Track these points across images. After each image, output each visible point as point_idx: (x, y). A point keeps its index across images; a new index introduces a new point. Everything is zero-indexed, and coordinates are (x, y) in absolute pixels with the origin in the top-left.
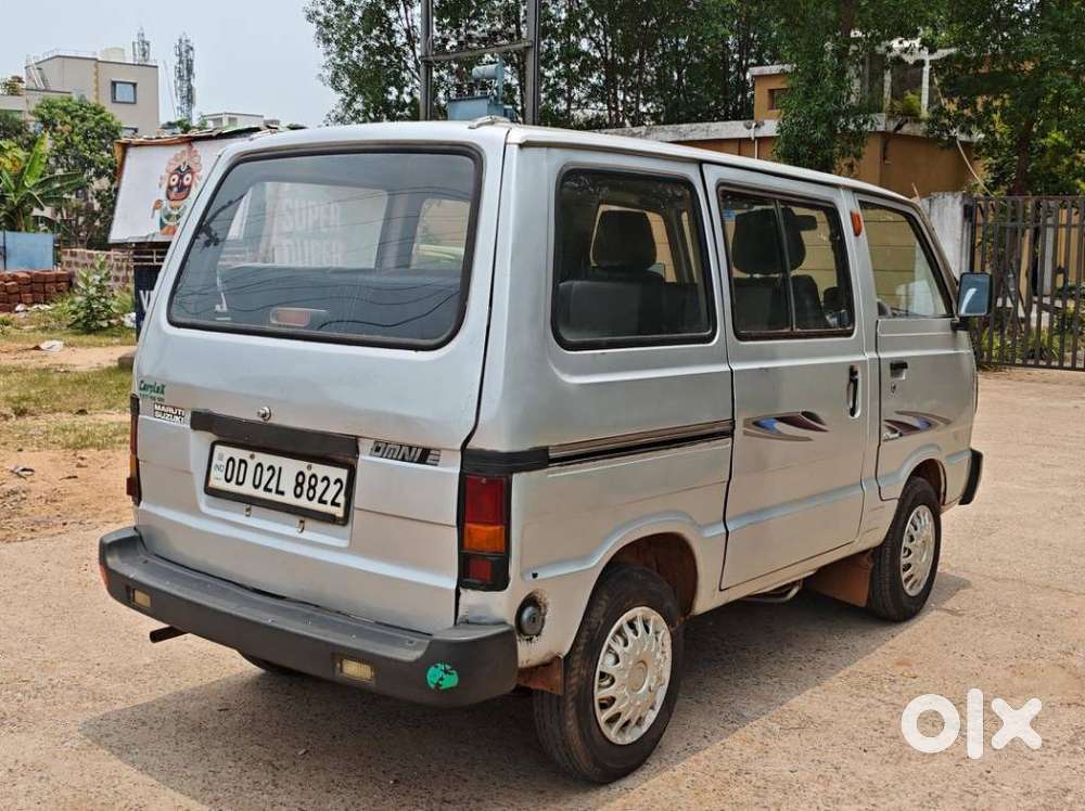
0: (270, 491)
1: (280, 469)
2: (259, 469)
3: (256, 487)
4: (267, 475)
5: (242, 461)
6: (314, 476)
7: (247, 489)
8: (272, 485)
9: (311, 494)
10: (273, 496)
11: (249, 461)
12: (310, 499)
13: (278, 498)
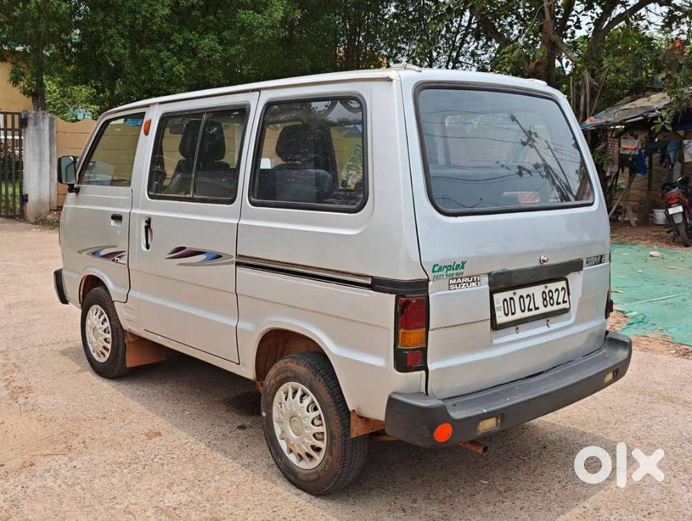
0: (531, 310)
1: (533, 294)
2: (522, 299)
3: (523, 311)
4: (527, 301)
5: (511, 299)
6: (550, 291)
7: (519, 315)
8: (532, 306)
9: (552, 303)
10: (534, 313)
11: (514, 297)
12: (552, 305)
13: (537, 312)
